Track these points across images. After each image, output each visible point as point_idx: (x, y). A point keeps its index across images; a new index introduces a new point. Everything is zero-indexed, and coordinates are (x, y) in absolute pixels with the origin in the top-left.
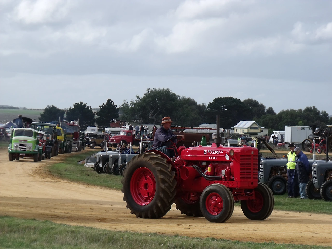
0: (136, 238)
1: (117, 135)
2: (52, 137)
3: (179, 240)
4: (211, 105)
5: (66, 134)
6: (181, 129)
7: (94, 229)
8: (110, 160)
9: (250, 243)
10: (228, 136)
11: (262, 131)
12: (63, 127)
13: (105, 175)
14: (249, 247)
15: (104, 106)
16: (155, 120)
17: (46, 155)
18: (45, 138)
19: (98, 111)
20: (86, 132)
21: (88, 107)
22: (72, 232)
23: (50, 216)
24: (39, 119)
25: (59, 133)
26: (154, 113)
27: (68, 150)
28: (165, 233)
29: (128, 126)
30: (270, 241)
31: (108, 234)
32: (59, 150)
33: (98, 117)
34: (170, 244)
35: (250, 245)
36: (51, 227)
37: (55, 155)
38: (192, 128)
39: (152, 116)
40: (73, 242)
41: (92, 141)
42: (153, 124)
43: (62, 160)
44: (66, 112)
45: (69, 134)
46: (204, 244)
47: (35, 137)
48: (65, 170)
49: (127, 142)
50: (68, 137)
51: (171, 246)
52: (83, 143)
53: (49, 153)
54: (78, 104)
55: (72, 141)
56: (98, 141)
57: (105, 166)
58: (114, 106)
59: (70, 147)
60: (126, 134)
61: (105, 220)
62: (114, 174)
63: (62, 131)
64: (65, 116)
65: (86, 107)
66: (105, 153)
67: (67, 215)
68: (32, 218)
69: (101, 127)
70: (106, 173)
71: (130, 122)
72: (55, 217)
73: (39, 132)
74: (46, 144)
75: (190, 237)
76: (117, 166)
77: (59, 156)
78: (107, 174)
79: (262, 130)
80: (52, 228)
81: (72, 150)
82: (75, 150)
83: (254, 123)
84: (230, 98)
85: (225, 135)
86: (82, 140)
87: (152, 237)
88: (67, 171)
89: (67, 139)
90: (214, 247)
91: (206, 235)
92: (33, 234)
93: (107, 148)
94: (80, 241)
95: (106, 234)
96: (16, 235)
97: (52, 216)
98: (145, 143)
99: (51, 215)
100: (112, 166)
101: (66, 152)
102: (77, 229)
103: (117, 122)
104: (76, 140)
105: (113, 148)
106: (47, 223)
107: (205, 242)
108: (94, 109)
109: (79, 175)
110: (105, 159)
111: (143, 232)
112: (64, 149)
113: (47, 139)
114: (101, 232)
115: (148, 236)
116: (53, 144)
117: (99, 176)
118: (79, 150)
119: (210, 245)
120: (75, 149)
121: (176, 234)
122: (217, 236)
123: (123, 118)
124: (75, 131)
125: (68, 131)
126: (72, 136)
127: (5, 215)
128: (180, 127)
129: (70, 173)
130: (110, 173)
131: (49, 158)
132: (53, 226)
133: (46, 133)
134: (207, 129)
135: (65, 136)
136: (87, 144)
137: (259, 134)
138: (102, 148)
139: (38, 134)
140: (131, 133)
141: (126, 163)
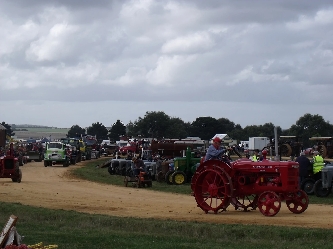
0: (139, 222)
1: (125, 146)
2: (76, 148)
3: (170, 224)
4: (194, 123)
5: (87, 146)
6: (172, 141)
7: (108, 216)
8: (120, 165)
9: (223, 225)
10: (207, 145)
11: (233, 141)
12: (85, 141)
13: (116, 176)
14: (223, 227)
15: (114, 125)
16: (153, 135)
17: (72, 161)
18: (71, 149)
19: (111, 129)
20: (102, 144)
21: (103, 126)
22: (91, 218)
23: (75, 207)
24: (67, 135)
25: (81, 145)
26: (152, 130)
27: (88, 158)
28: (160, 218)
29: (133, 140)
30: (239, 223)
31: (117, 219)
32: (81, 158)
33: (111, 133)
34: (163, 226)
35: (224, 226)
36: (74, 215)
37: (79, 161)
38: (180, 140)
39: (151, 132)
40: (91, 226)
41: (106, 151)
42: (151, 137)
43: (84, 165)
44: (87, 130)
45: (89, 146)
46: (189, 225)
47: (64, 149)
48: (86, 173)
49: (132, 151)
50: (89, 148)
51: (164, 228)
52: (100, 153)
53: (74, 160)
54: (96, 124)
55: (91, 151)
56: (111, 151)
57: (116, 169)
58: (123, 125)
59: (90, 155)
60: (132, 145)
61: (116, 210)
62: (123, 175)
63: (84, 144)
64: (86, 133)
65: (102, 126)
66: (116, 160)
67: (87, 206)
68: (61, 208)
69: (113, 141)
70: (117, 174)
71: (135, 136)
72: (78, 207)
73: (67, 145)
74: (72, 154)
75: (179, 221)
76: (125, 169)
77: (82, 163)
78: (118, 175)
79: (233, 140)
80: (75, 216)
81: (92, 158)
82: (94, 158)
83: (227, 136)
84: (209, 118)
85: (205, 145)
86: (99, 150)
87: (150, 221)
88: (88, 174)
89: (87, 150)
90: (197, 228)
91: (191, 219)
92: (61, 220)
93: (117, 156)
94: (97, 225)
95: (116, 220)
96: (48, 222)
97: (76, 207)
98: (145, 151)
99: (75, 206)
100: (121, 170)
101: (87, 159)
102: (95, 216)
103: (125, 137)
104: (94, 150)
105: (121, 156)
106: (72, 212)
107: (190, 224)
108: (108, 128)
109: (97, 176)
110: (116, 164)
111: (143, 217)
112: (85, 158)
113: (72, 150)
114: (112, 218)
115: (148, 220)
116: (77, 154)
117: (111, 177)
118: (97, 158)
119: (194, 227)
120: (93, 157)
121: (168, 219)
122: (199, 219)
123: (129, 133)
124: (94, 144)
125: (88, 144)
126: (91, 147)
127: (41, 207)
128: (171, 139)
129: (90, 175)
130: (120, 175)
131: (74, 164)
132: (77, 214)
133: (72, 145)
134: (191, 140)
135: (86, 147)
136: (102, 153)
137: (230, 144)
138: (114, 156)
139: (66, 146)
140: (135, 144)
141: (132, 167)
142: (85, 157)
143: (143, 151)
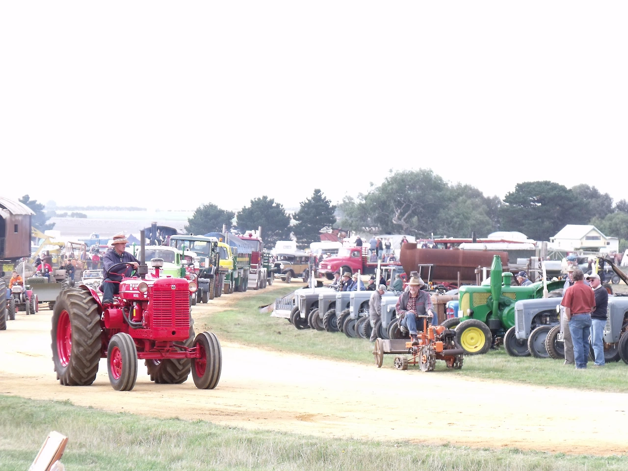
0: (370, 451)
1: (334, 257)
2: (211, 262)
3: (451, 454)
4: (510, 198)
5: (237, 256)
6: (453, 243)
7: (291, 435)
8: (321, 305)
9: (585, 457)
10: (543, 254)
11: (608, 244)
12: (231, 243)
13: (310, 333)
14: (584, 464)
15: (307, 202)
16: (405, 227)
17: (199, 295)
18: (197, 265)
19: (297, 212)
20: (274, 252)
21: (278, 205)
22: (250, 441)
23: (208, 412)
24: (186, 228)
25: (222, 254)
26: (402, 214)
27: (240, 286)
28: (424, 441)
30: (624, 453)
31: (316, 444)
32: (223, 286)
33: (297, 222)
34: (433, 461)
35: (586, 460)
36: (207, 432)
37: (217, 295)
38: (474, 241)
39: (399, 219)
40: (251, 460)
41: (287, 269)
42: (400, 233)
43: (230, 306)
44: (236, 214)
45: (242, 255)
46: (498, 459)
47: (178, 262)
48: (236, 325)
49: (352, 268)
50: (241, 262)
51: (436, 465)
52: (269, 274)
53: (205, 292)
54: (259, 199)
55: (248, 270)
56: (297, 269)
57: (312, 315)
58: (327, 202)
59: (245, 280)
60: (351, 253)
61: (311, 418)
62: (328, 331)
63: (228, 250)
64: (234, 221)
65: (274, 205)
66: (312, 291)
67: (239, 409)
68: (174, 416)
69: (303, 242)
70: (314, 328)
71: (358, 230)
72: (217, 413)
73: (186, 253)
74: (199, 276)
75: (473, 448)
76: (333, 315)
77: (225, 299)
78: (315, 331)
79: (608, 241)
80: (210, 434)
81: (249, 286)
82: (255, 286)
83: (594, 229)
84: (547, 183)
85: (537, 253)
86: (268, 267)
87: (400, 448)
88: (240, 326)
89: (238, 266)
90: (517, 466)
91: (503, 444)
92: (175, 446)
93: (313, 281)
94: (264, 457)
95: (312, 445)
96: (141, 450)
97: (212, 412)
98: (386, 270)
99: (209, 410)
100: (324, 316)
101: (237, 289)
102: (261, 436)
103: (333, 232)
104: (255, 267)
105: (325, 280)
106: (201, 425)
107: (500, 457)
108: (290, 209)
109: (261, 334)
110: (312, 303)
111: (382, 439)
112: (232, 285)
113: (200, 267)
114: (303, 441)
115: (393, 446)
116: (212, 275)
117: (299, 335)
118: (261, 286)
119: (510, 463)
120: (253, 284)
121: (445, 442)
122: (522, 444)
123: (345, 223)
124: (253, 250)
125: (241, 250)
126: (247, 259)
127: (122, 411)
128: (452, 239)
129: (246, 329)
130: (321, 329)
131: (205, 302)
132: (213, 431)
133: (198, 254)
134: (503, 241)
135: (235, 259)
136: (276, 275)
137: (601, 250)
138: (305, 281)
139: (183, 257)
140: (360, 251)
141: (352, 309)
142: (232, 283)
143: (382, 270)
